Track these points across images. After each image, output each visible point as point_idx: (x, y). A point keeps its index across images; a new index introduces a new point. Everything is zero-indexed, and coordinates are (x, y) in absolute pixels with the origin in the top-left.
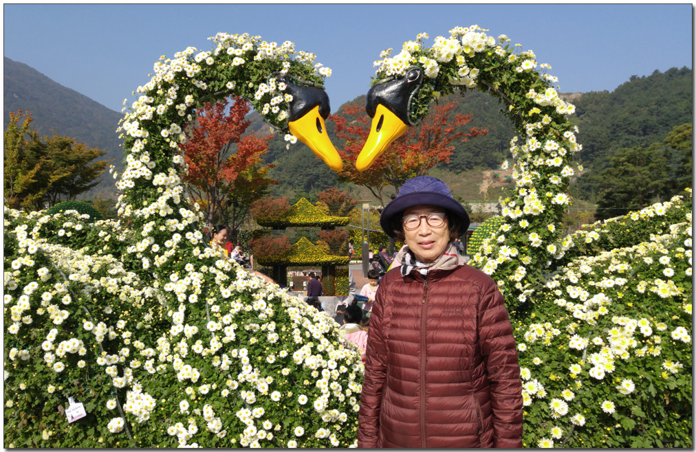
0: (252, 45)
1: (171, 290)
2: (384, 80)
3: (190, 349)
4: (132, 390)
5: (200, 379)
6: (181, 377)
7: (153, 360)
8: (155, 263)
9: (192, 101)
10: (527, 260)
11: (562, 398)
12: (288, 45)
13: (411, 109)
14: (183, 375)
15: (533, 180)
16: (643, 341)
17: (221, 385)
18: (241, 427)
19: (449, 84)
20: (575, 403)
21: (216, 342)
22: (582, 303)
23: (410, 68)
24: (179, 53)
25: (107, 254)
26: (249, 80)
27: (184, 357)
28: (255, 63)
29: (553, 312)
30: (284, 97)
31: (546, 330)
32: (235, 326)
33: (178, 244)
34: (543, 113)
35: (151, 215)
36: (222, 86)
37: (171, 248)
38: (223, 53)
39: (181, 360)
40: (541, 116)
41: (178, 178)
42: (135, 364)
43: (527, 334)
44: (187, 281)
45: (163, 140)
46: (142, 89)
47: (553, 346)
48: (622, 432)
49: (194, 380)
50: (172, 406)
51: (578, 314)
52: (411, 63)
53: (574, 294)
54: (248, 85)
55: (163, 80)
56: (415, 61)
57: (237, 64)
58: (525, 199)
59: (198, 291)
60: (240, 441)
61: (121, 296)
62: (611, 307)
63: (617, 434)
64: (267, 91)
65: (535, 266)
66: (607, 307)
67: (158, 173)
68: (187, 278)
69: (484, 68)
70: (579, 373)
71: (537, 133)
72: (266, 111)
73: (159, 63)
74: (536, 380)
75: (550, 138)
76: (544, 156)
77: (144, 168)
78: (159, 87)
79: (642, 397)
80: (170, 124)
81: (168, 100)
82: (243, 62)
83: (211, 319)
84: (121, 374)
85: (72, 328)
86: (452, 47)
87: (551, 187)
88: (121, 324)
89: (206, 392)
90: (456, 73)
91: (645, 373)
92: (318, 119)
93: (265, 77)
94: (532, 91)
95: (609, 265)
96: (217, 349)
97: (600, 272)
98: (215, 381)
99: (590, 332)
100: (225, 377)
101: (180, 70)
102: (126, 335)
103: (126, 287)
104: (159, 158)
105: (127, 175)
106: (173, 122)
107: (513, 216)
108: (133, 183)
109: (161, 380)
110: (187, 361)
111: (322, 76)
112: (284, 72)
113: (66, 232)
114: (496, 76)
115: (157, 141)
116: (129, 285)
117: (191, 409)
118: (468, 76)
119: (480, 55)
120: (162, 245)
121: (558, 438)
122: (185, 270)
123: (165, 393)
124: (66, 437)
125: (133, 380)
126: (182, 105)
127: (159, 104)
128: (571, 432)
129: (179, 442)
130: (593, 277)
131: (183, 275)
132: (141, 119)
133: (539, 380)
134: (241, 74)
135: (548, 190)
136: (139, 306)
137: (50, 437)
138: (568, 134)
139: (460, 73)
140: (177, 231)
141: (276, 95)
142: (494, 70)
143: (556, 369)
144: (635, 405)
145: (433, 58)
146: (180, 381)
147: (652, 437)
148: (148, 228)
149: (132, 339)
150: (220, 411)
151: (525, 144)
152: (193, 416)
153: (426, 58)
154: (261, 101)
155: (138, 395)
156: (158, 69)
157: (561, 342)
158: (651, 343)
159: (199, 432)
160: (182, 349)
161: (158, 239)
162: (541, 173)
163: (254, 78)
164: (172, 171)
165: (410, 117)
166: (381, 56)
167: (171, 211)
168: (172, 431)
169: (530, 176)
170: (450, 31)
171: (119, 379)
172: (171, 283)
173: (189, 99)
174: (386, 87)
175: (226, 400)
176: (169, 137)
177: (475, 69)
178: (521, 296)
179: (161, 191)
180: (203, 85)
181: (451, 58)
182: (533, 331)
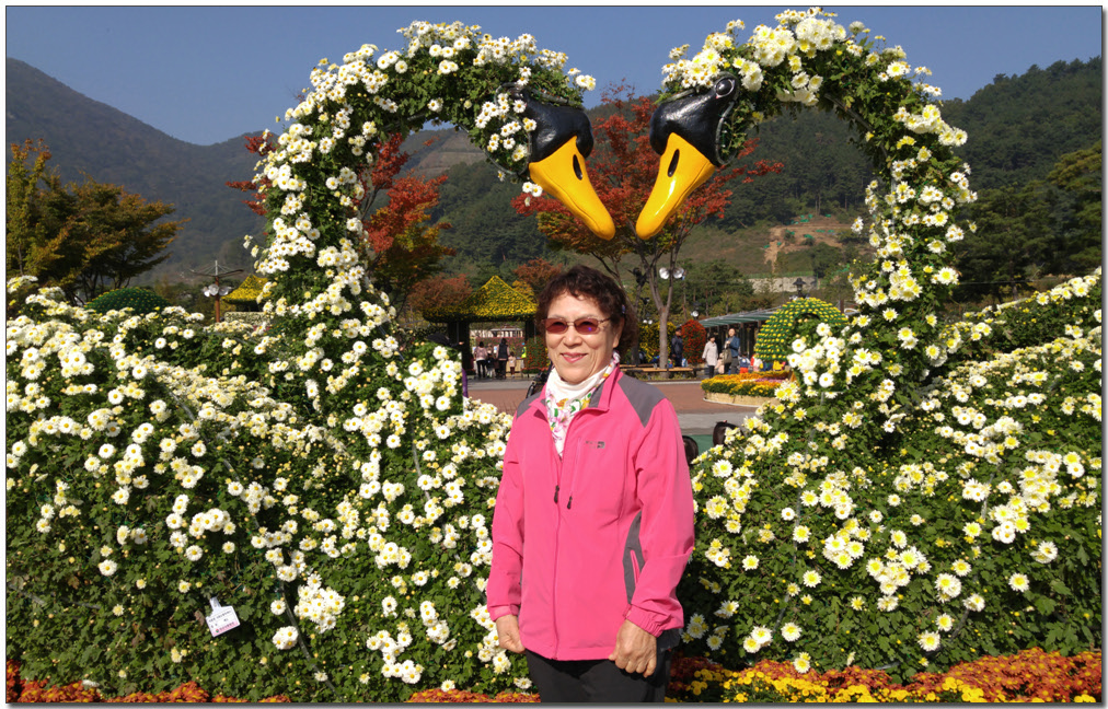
0: (468, 40)
1: (355, 429)
2: (678, 96)
3: (392, 518)
4: (306, 585)
5: (412, 563)
6: (381, 562)
7: (334, 537)
8: (327, 389)
9: (374, 131)
10: (896, 369)
11: (953, 573)
12: (527, 41)
13: (721, 139)
14: (386, 558)
15: (903, 248)
16: (1071, 485)
17: (444, 571)
18: (479, 633)
19: (778, 100)
20: (970, 579)
21: (434, 506)
22: (976, 432)
23: (719, 76)
24: (350, 54)
25: (237, 376)
26: (466, 96)
27: (384, 529)
28: (474, 70)
29: (933, 447)
30: (522, 123)
31: (926, 474)
32: (461, 481)
33: (362, 358)
34: (919, 145)
35: (318, 314)
36: (421, 106)
37: (352, 364)
38: (422, 54)
39: (379, 536)
40: (916, 148)
41: (355, 255)
42: (308, 544)
43: (897, 480)
44: (381, 415)
45: (329, 194)
46: (295, 113)
47: (936, 497)
48: (1036, 618)
49: (403, 565)
50: (369, 606)
51: (972, 448)
52: (721, 68)
53: (964, 419)
54: (462, 105)
55: (328, 98)
56: (727, 65)
57: (447, 71)
58: (891, 277)
59: (400, 429)
60: (478, 654)
61: (274, 441)
62: (1023, 436)
63: (1028, 620)
64: (495, 114)
65: (905, 378)
66: (1018, 437)
67: (324, 247)
68: (381, 410)
69: (829, 75)
70: (977, 535)
71: (908, 175)
72: (493, 145)
73: (319, 71)
74: (914, 549)
75: (929, 183)
76: (919, 211)
77: (303, 240)
78: (321, 110)
79: (1066, 567)
80: (340, 168)
81: (337, 130)
82: (456, 67)
83: (423, 472)
84: (288, 561)
85: (208, 493)
86: (782, 42)
87: (931, 257)
88: (281, 484)
89: (422, 582)
90: (787, 83)
91: (1074, 532)
92: (575, 158)
93: (491, 92)
94: (902, 110)
95: (1012, 374)
96: (436, 517)
97: (999, 384)
98: (435, 566)
99: (992, 475)
100: (450, 559)
101: (355, 82)
102: (290, 500)
103: (280, 426)
104: (324, 224)
105: (276, 251)
106: (343, 166)
107: (873, 303)
108: (287, 263)
109: (349, 567)
110: (390, 538)
111: (580, 88)
112: (521, 83)
113: (168, 341)
114: (847, 88)
115: (320, 195)
116: (284, 422)
117: (399, 609)
118: (806, 87)
119: (824, 55)
120: (337, 360)
121: (947, 630)
122: (377, 399)
123: (358, 586)
124: (207, 657)
125: (306, 569)
126: (358, 138)
127: (321, 137)
128: (963, 621)
129: (385, 659)
130: (989, 392)
131: (374, 405)
132: (294, 161)
133: (918, 548)
134: (451, 88)
135: (926, 263)
136: (304, 455)
137: (183, 658)
138: (956, 177)
139: (794, 83)
140: (359, 338)
141: (509, 121)
142: (845, 79)
143: (943, 531)
144: (1056, 577)
145: (753, 60)
146: (380, 567)
147: (1077, 622)
148: (314, 334)
149: (301, 506)
150: (445, 611)
151: (888, 192)
152: (404, 619)
153: (743, 60)
154: (484, 130)
155: (315, 591)
156: (319, 81)
157: (949, 491)
158: (1083, 488)
159: (414, 643)
160: (380, 519)
161: (330, 351)
162: (914, 237)
163: (474, 94)
164: (345, 243)
165: (720, 151)
166: (671, 56)
167: (348, 307)
168: (373, 643)
169: (898, 242)
170: (777, 17)
171: (287, 569)
172: (355, 419)
173: (368, 128)
174: (683, 106)
175: (453, 594)
176: (338, 189)
177: (816, 77)
178: (887, 423)
179: (332, 275)
180: (391, 106)
181: (782, 60)
182: (906, 476)
